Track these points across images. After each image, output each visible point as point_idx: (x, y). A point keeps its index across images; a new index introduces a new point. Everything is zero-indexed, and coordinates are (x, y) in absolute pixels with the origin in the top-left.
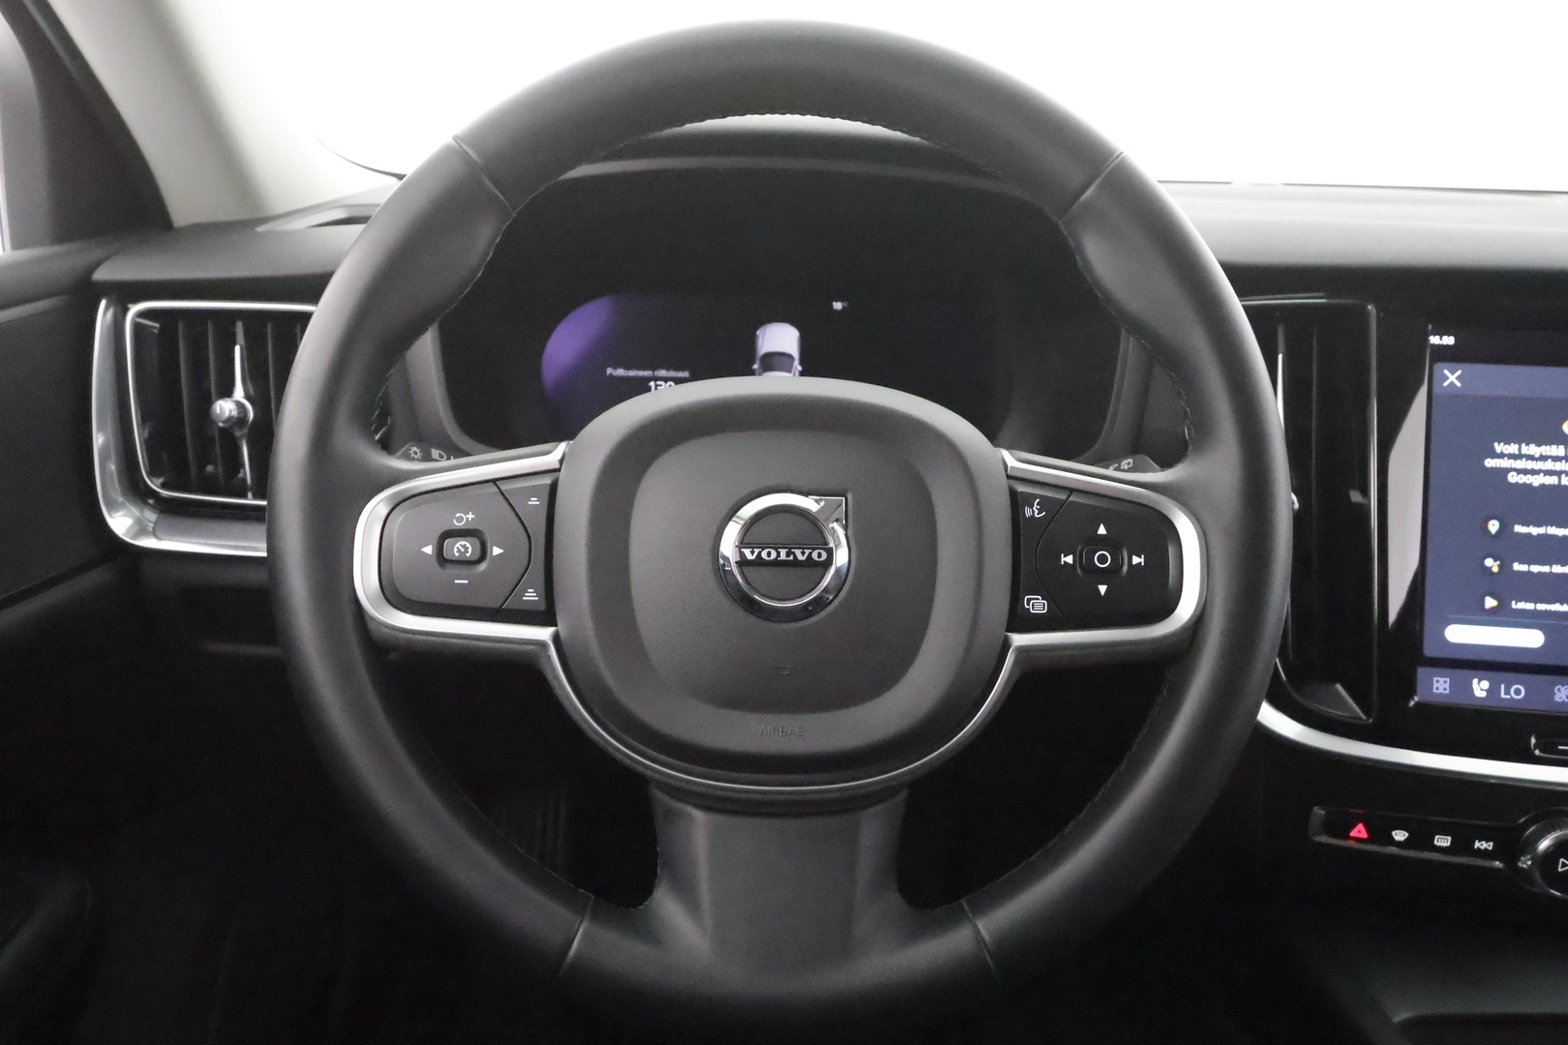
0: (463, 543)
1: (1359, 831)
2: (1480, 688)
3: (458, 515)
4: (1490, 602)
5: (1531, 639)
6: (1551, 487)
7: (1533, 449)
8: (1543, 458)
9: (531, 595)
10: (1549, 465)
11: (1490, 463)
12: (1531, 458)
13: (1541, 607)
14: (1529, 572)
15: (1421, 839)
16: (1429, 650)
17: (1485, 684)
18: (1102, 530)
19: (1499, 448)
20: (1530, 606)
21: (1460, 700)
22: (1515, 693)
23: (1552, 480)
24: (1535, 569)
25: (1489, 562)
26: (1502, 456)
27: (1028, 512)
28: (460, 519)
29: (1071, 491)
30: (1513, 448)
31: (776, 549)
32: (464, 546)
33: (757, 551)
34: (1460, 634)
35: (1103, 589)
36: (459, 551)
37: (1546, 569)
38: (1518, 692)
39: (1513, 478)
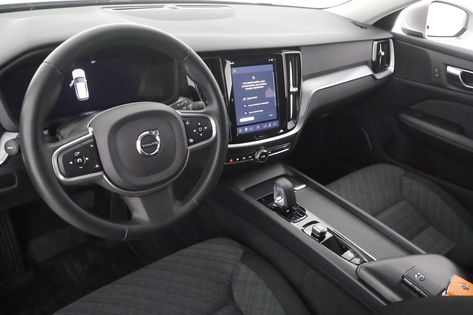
0: (79, 159)
1: (231, 161)
3: (75, 153)
4: (246, 113)
5: (252, 118)
7: (249, 83)
9: (97, 166)
10: (251, 85)
11: (243, 87)
13: (253, 112)
14: (251, 106)
15: (241, 159)
16: (238, 125)
17: (247, 129)
18: (199, 124)
19: (244, 83)
21: (244, 132)
22: (251, 129)
23: (252, 88)
25: (245, 106)
26: (244, 85)
27: (187, 124)
28: (76, 154)
29: (192, 117)
31: (148, 144)
32: (79, 160)
33: (145, 145)
34: (242, 120)
35: (201, 135)
36: (79, 161)
37: (253, 105)
38: (252, 128)
39: (246, 89)
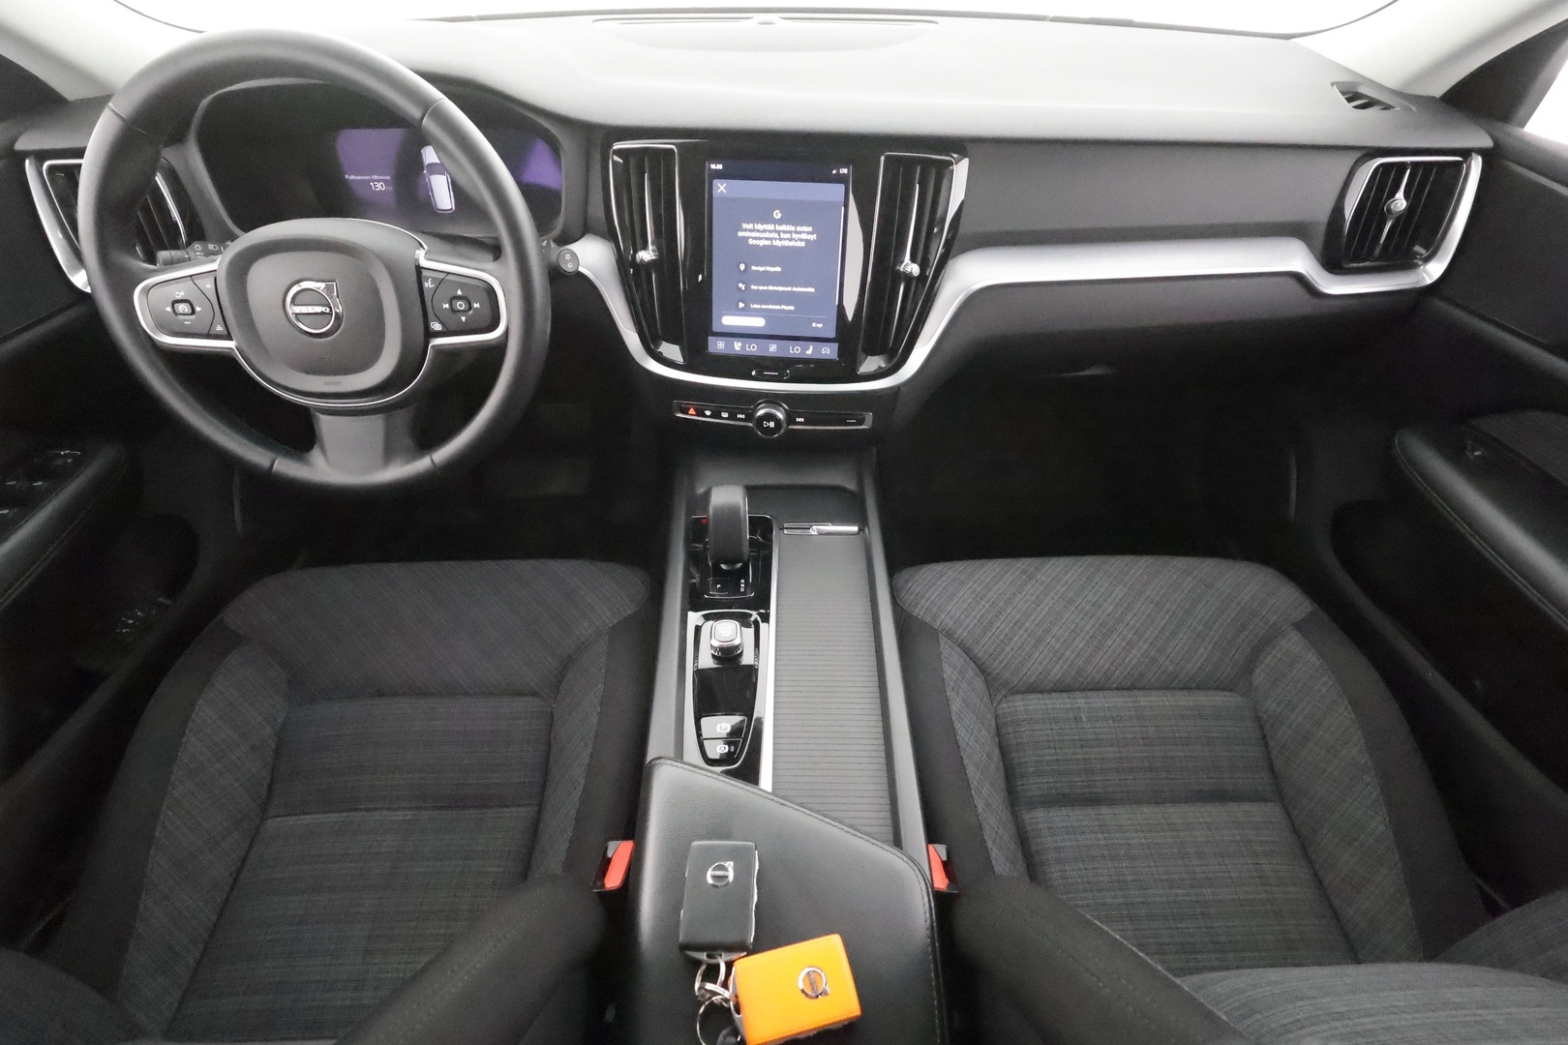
1: (692, 411)
2: (737, 346)
5: (757, 323)
6: (768, 246)
7: (759, 227)
8: (764, 231)
9: (220, 328)
10: (767, 235)
11: (740, 234)
12: (758, 231)
13: (764, 307)
14: (758, 290)
15: (716, 415)
16: (715, 328)
17: (740, 344)
19: (744, 226)
20: (758, 306)
21: (729, 352)
22: (753, 348)
23: (768, 243)
24: (761, 288)
25: (740, 285)
26: (746, 230)
27: (426, 285)
28: (178, 295)
29: (448, 273)
30: (750, 226)
32: (184, 307)
33: (299, 308)
34: (729, 321)
35: (465, 319)
36: (182, 309)
37: (765, 288)
39: (751, 242)
